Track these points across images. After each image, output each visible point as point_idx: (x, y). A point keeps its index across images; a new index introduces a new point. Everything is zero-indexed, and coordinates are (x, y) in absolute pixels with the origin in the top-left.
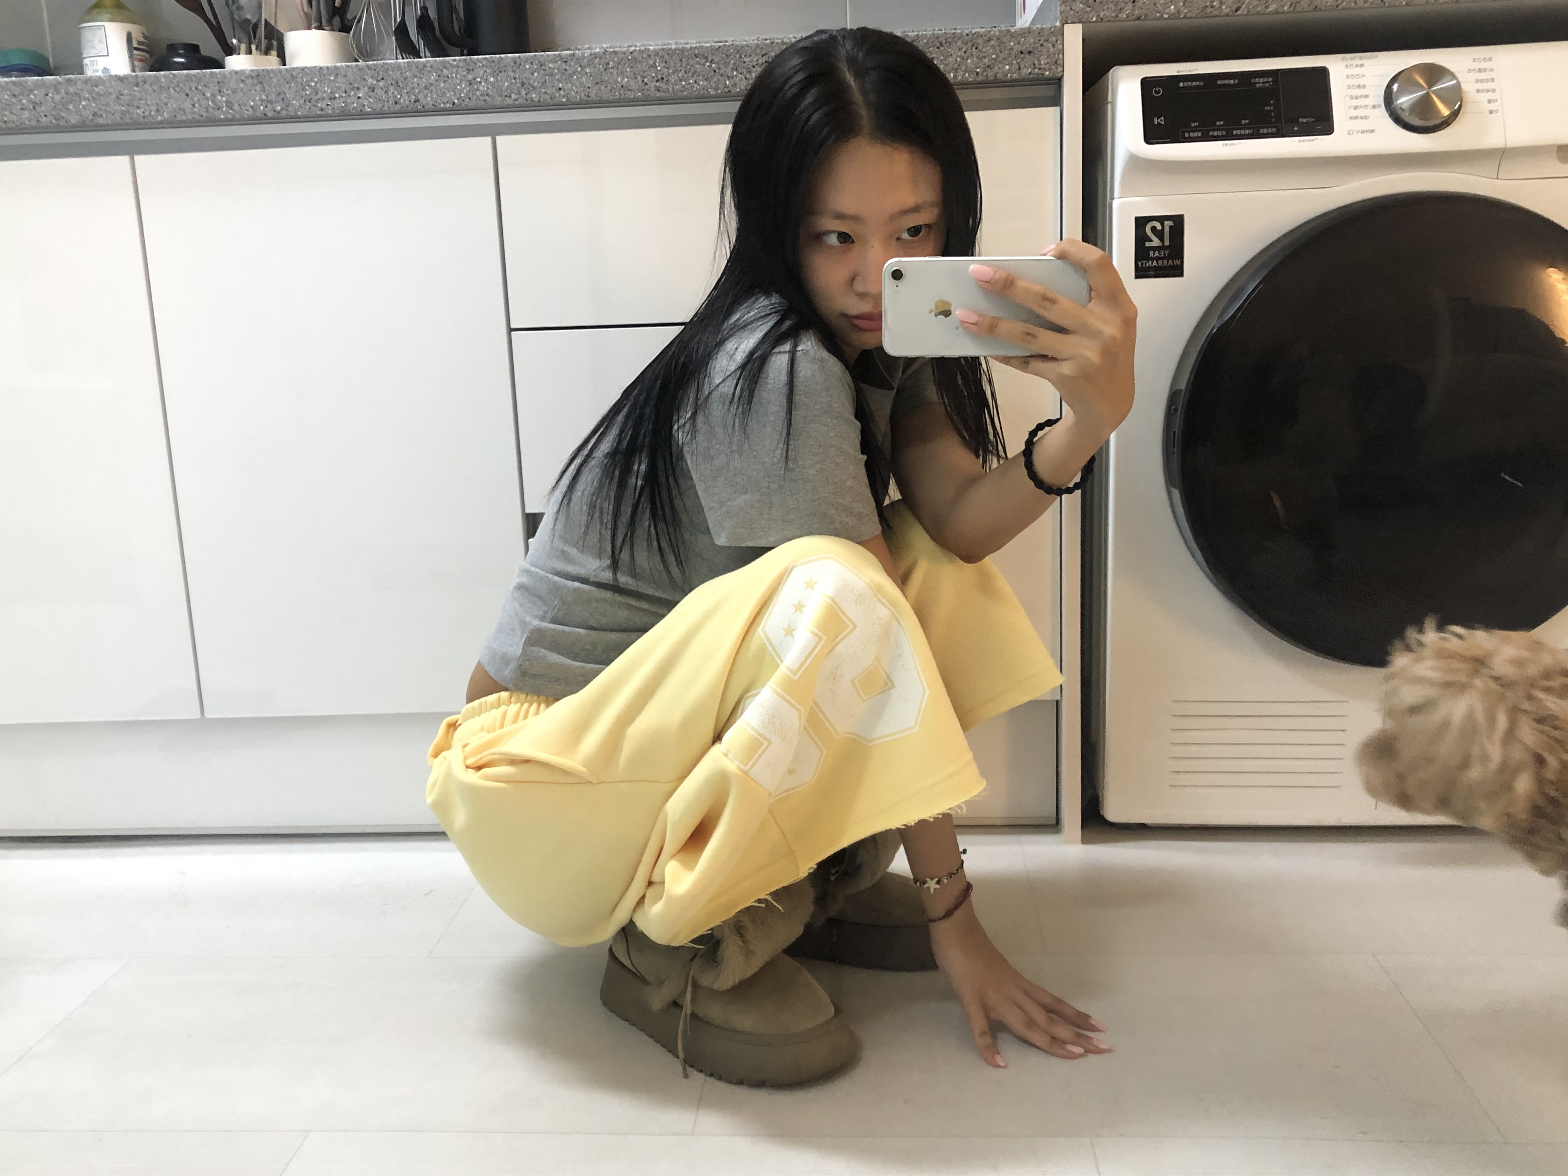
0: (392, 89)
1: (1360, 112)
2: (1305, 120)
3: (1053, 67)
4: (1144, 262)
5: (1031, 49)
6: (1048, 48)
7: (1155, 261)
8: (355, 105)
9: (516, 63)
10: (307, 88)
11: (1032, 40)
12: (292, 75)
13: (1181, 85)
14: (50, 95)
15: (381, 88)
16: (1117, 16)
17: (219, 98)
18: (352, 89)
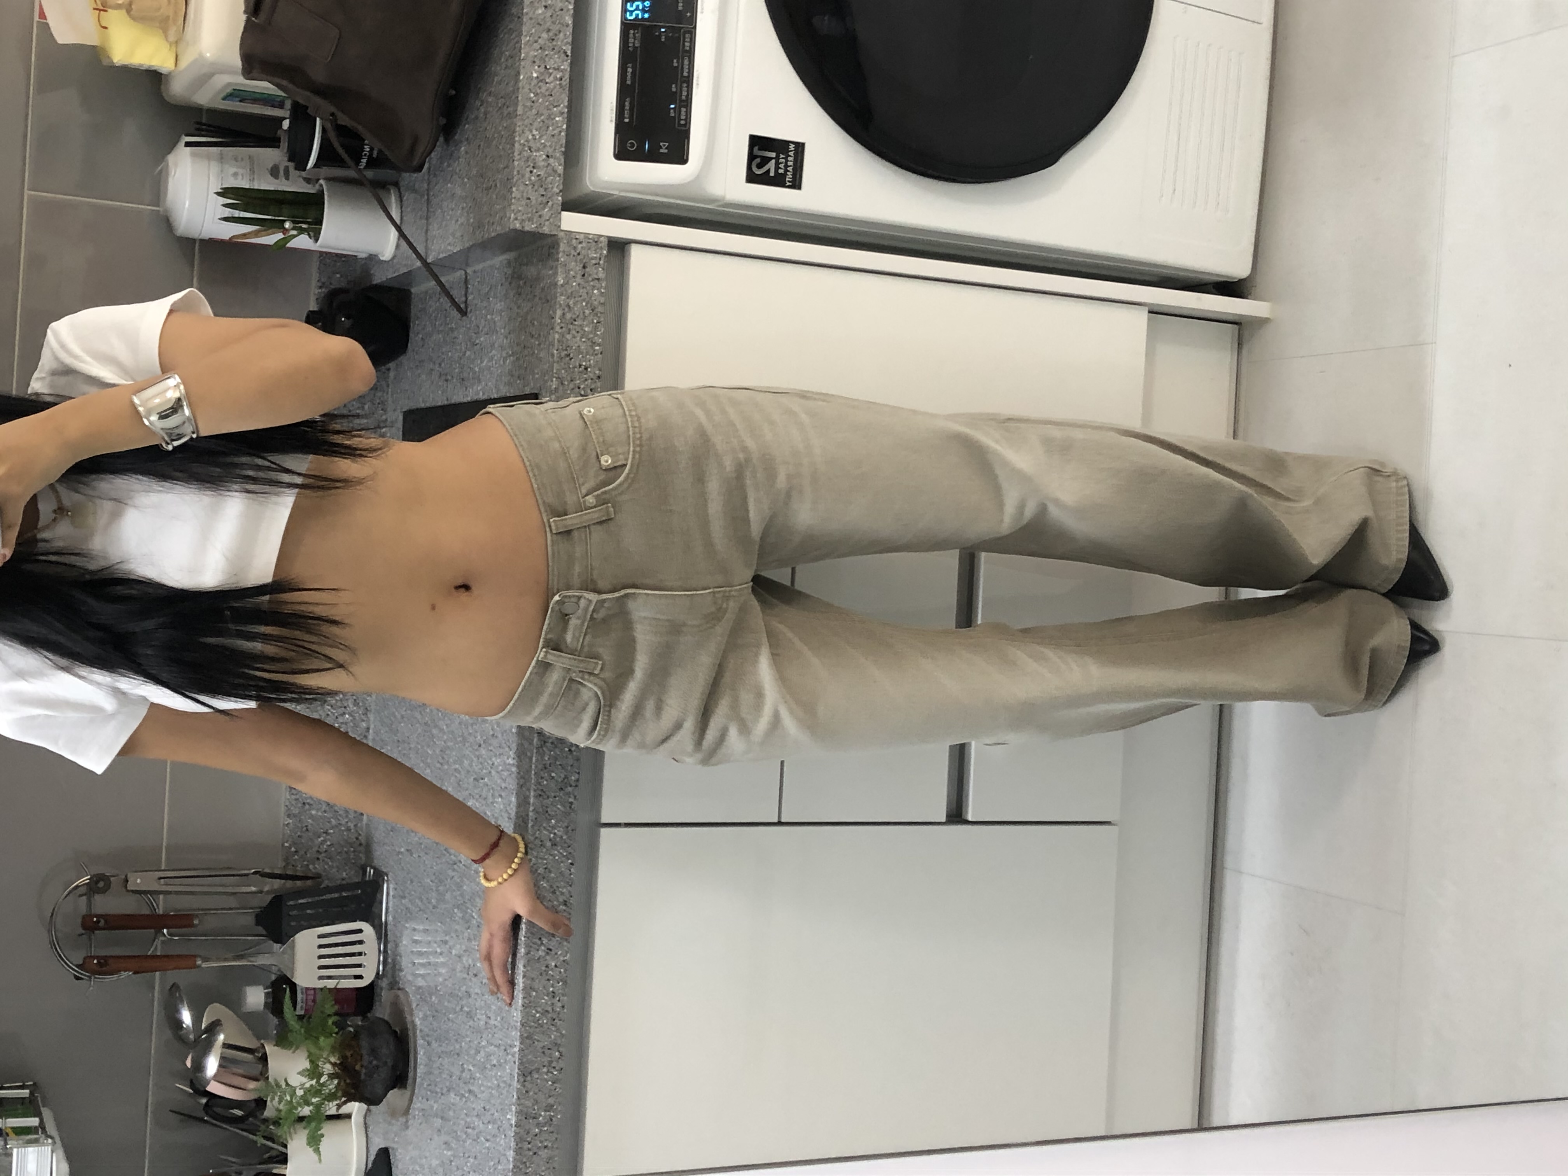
2: (680, 4)
3: (600, 245)
4: (787, 179)
5: (582, 265)
6: (582, 247)
7: (788, 169)
8: (562, 970)
9: (540, 795)
10: (540, 1022)
11: (573, 263)
12: (527, 1038)
13: (627, 120)
16: (559, 175)
17: (541, 1118)
18: (547, 972)
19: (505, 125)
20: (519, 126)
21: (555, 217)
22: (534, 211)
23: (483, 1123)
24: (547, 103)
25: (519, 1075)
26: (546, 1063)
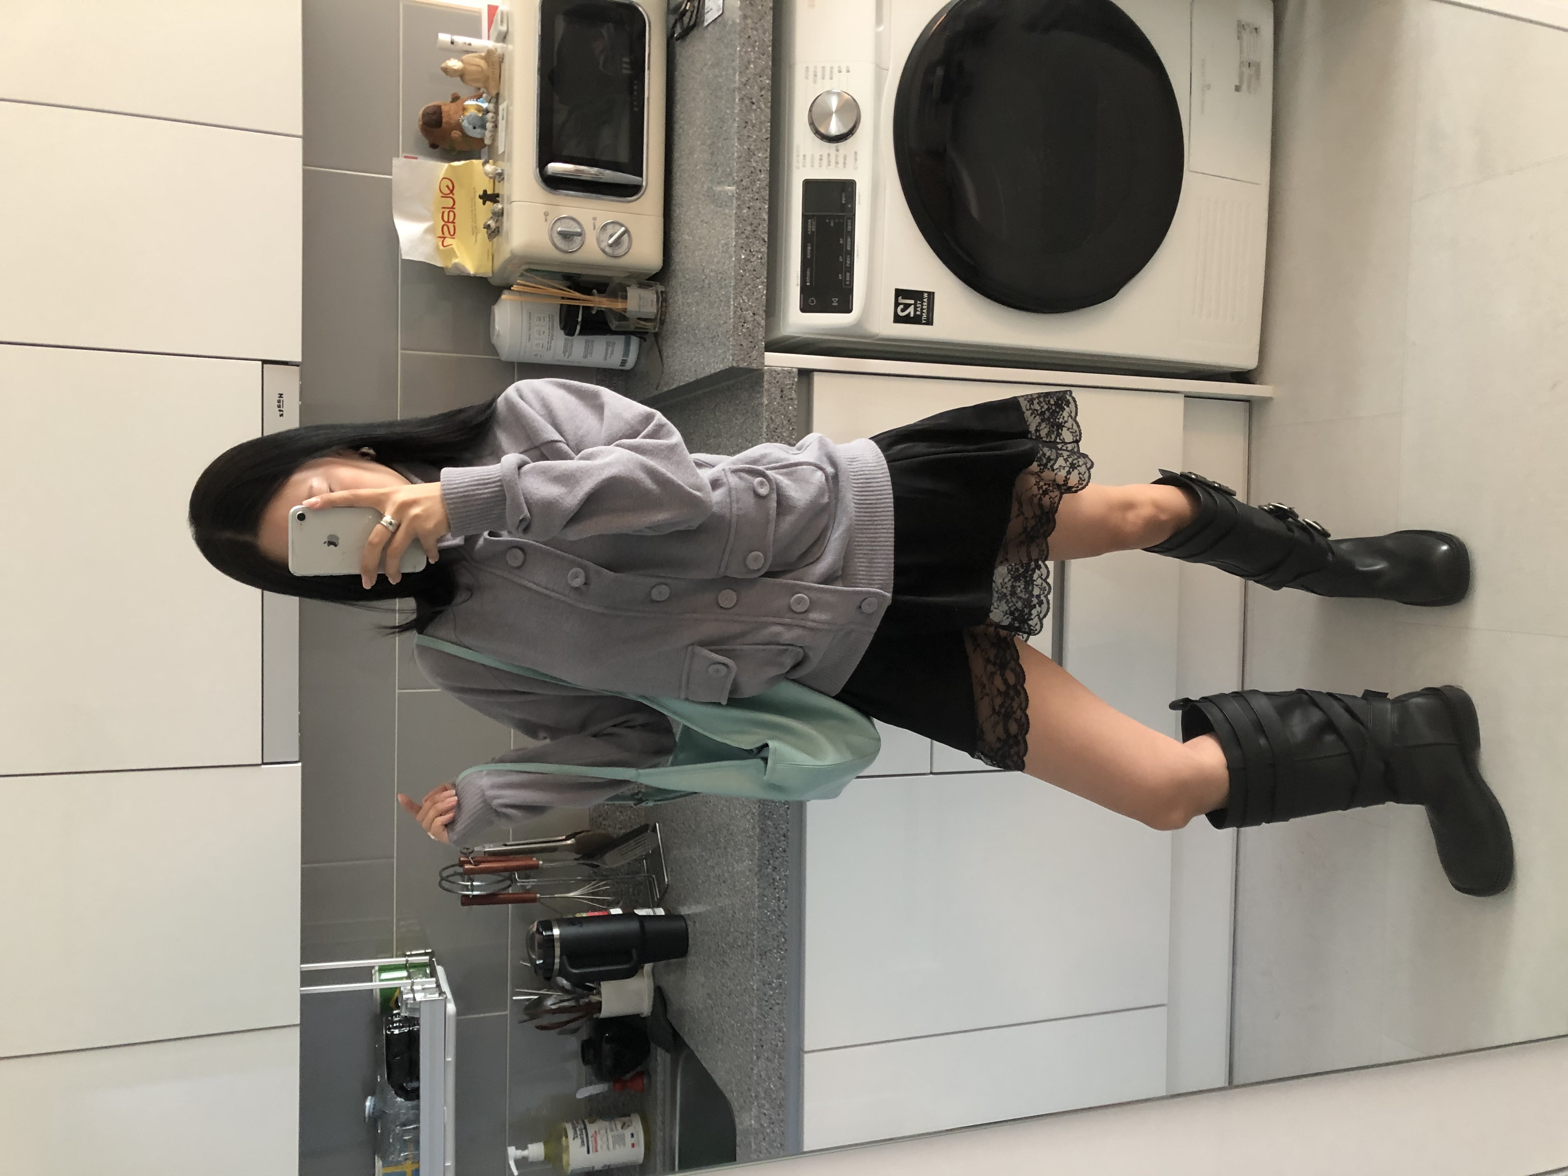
0: (776, 854)
1: (841, 160)
2: (844, 199)
3: (792, 376)
4: (923, 318)
5: (780, 390)
6: (780, 377)
7: (924, 311)
8: (784, 882)
11: (774, 389)
12: (762, 929)
13: (808, 284)
14: (765, 1112)
15: (775, 861)
16: (762, 327)
17: (774, 985)
18: (773, 884)
19: (723, 293)
20: (733, 294)
21: (761, 356)
22: (746, 353)
23: (733, 984)
24: (752, 276)
25: (757, 955)
26: (775, 946)
